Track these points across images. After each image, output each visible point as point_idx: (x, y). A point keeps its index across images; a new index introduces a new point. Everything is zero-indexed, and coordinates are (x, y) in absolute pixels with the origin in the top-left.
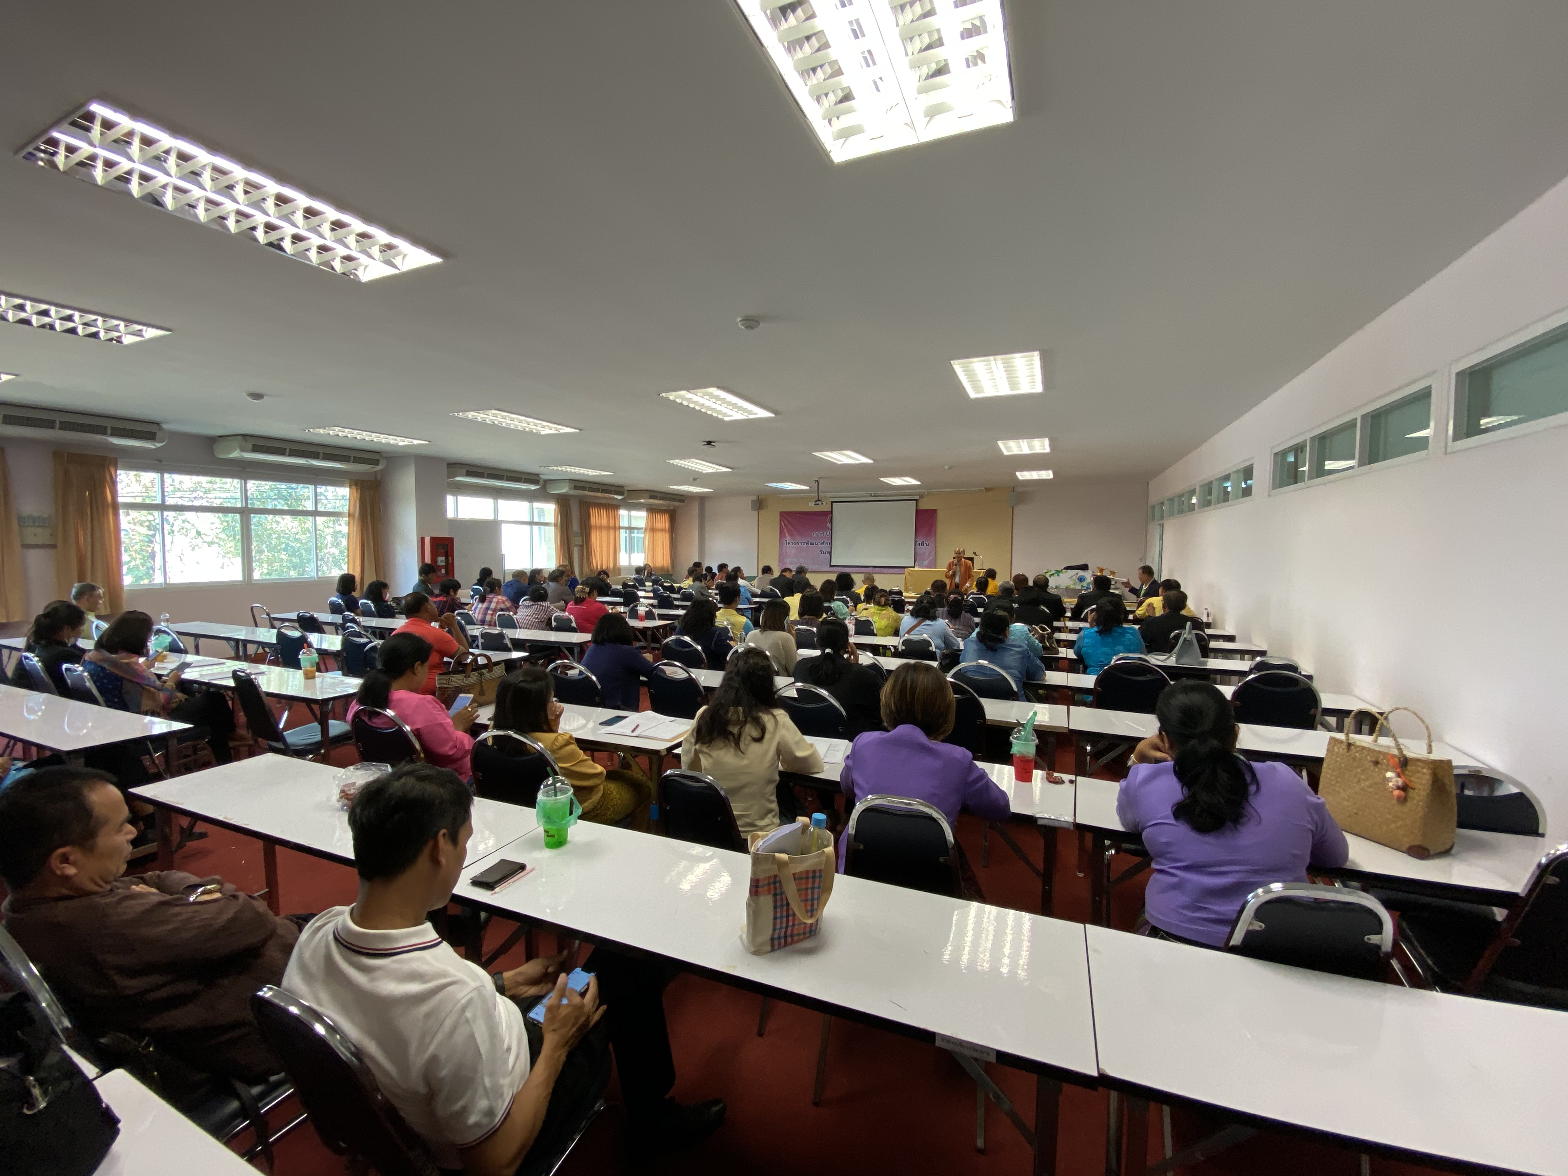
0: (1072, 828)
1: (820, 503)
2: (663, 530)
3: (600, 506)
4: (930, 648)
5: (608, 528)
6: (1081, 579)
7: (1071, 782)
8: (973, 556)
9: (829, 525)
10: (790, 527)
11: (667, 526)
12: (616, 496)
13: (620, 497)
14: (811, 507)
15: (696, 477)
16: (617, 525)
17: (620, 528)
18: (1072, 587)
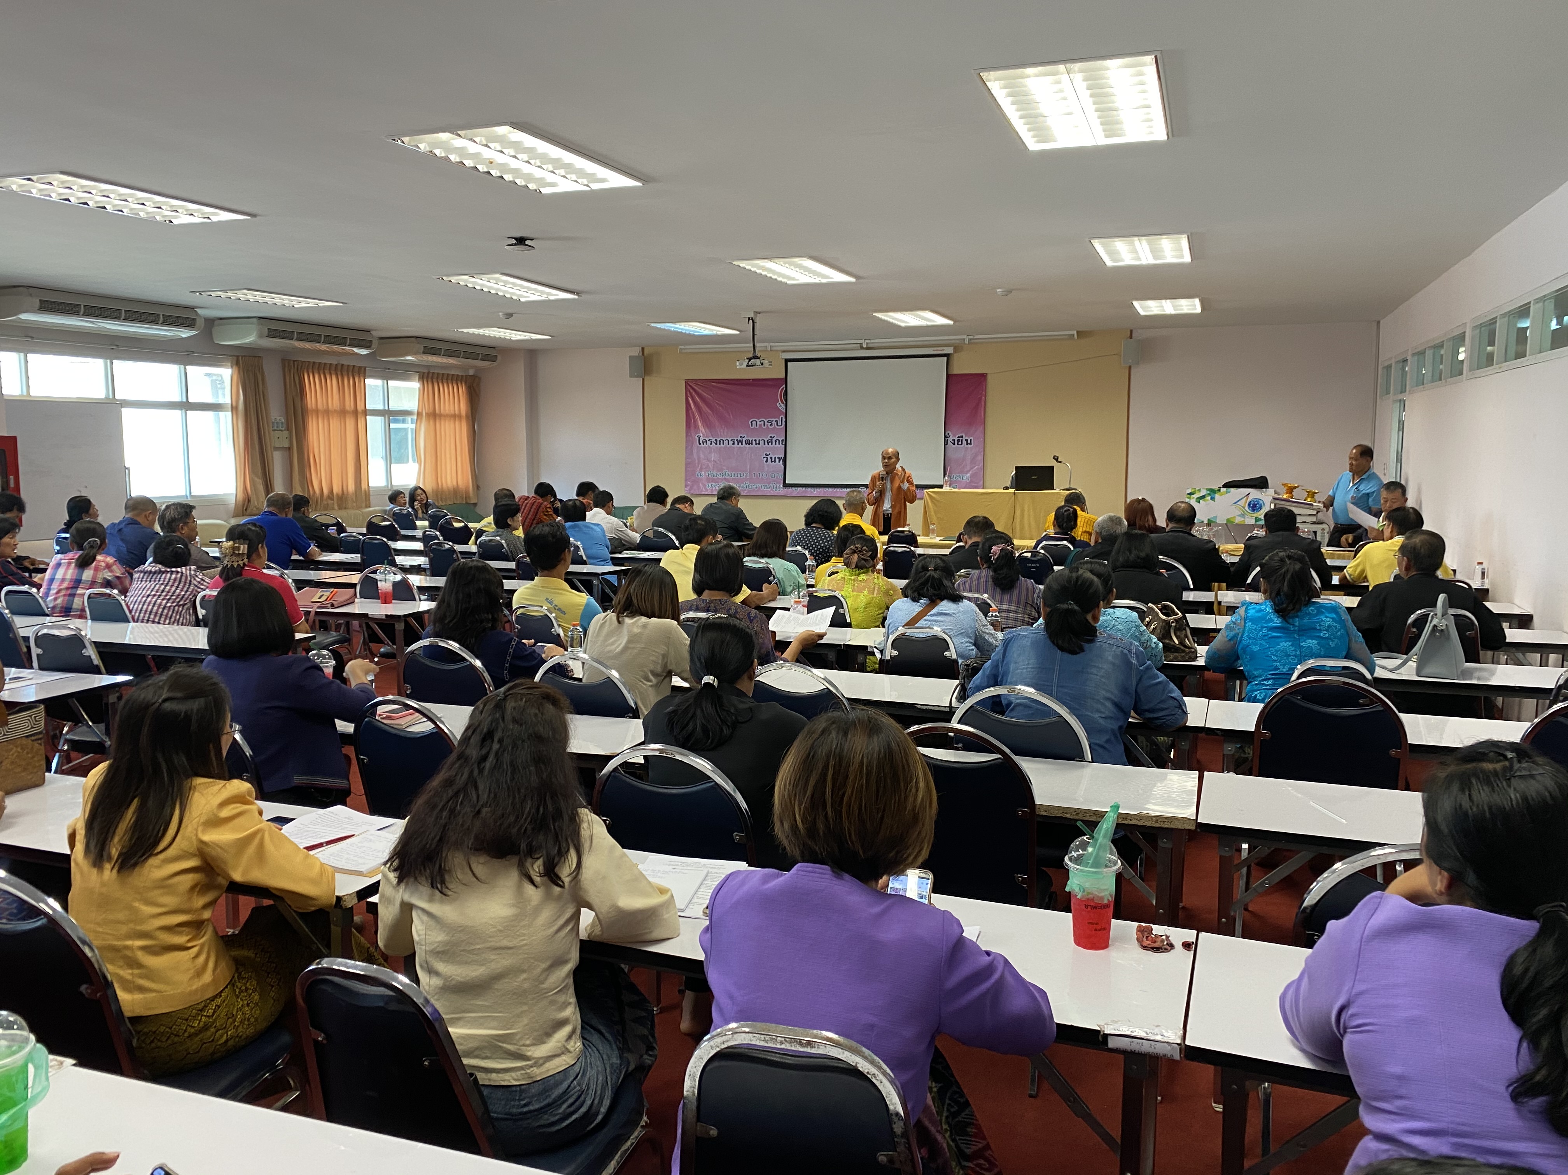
0: (1177, 1057)
1: (758, 362)
2: (454, 417)
3: (323, 369)
4: (947, 654)
5: (342, 413)
6: (1255, 506)
7: (1187, 946)
8: (1053, 463)
9: (781, 405)
10: (705, 408)
11: (463, 407)
12: (356, 350)
13: (364, 352)
14: (740, 370)
15: (510, 311)
16: (360, 407)
17: (366, 412)
18: (1238, 520)
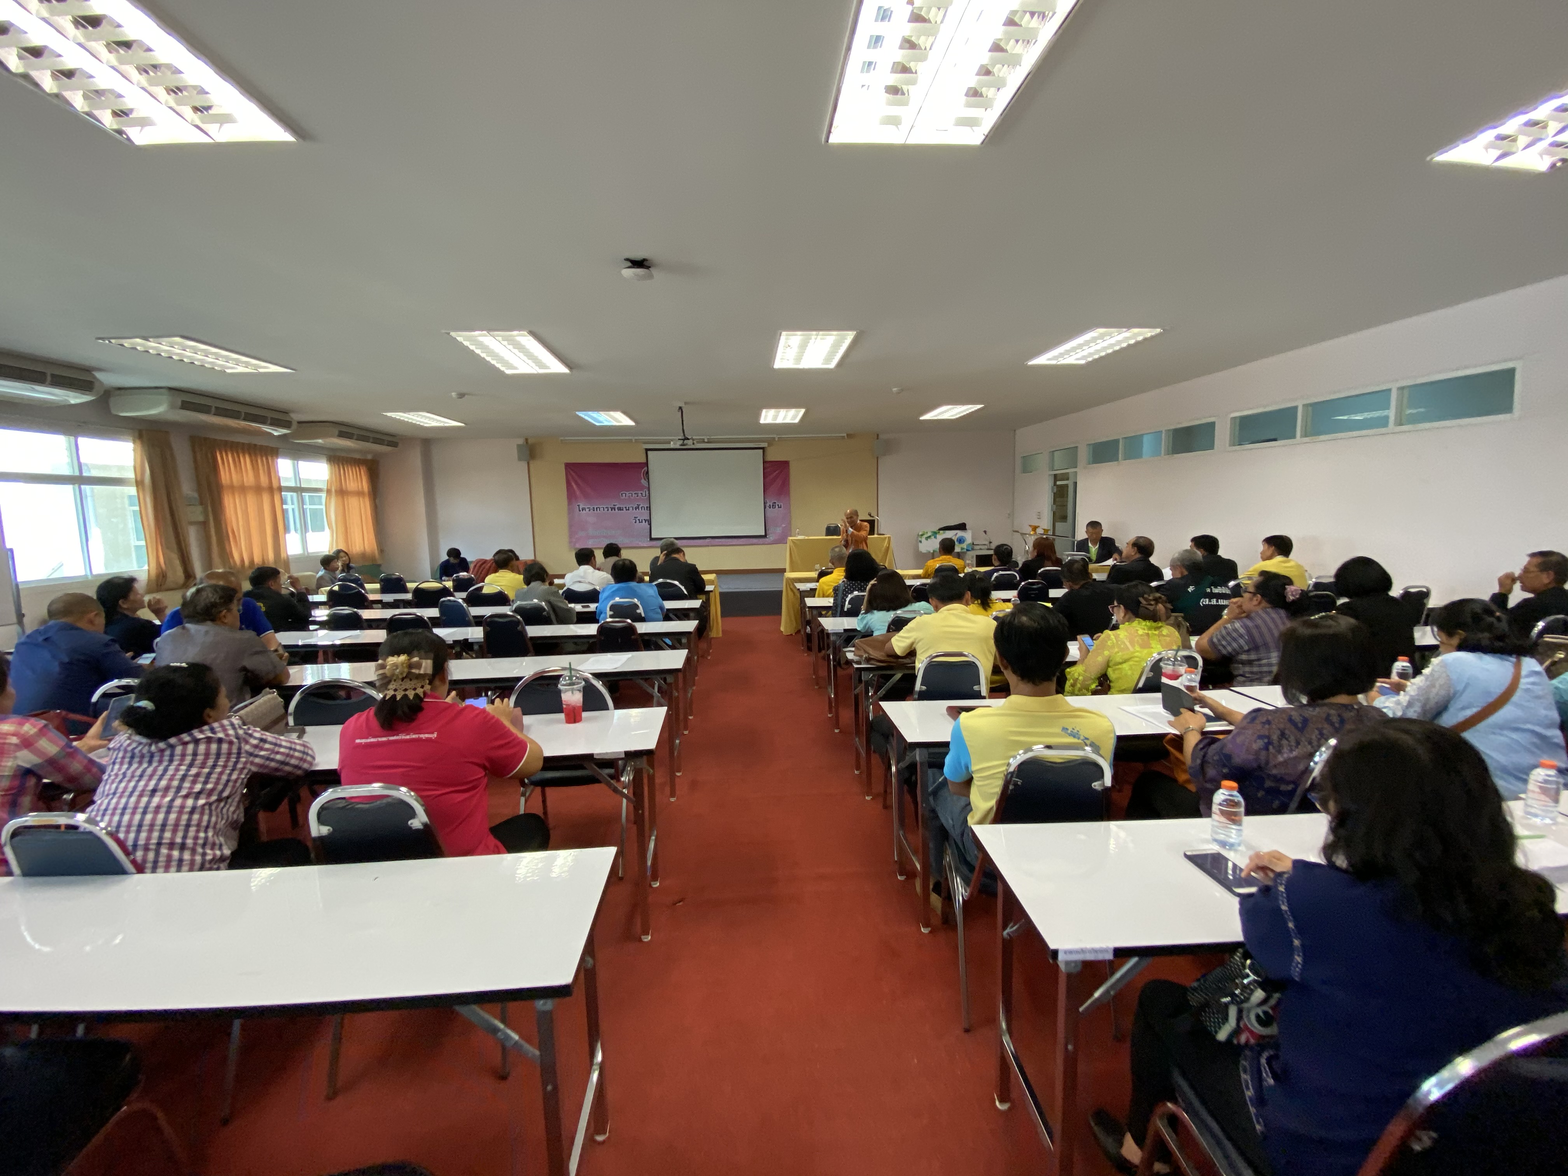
2: (358, 493)
3: (237, 446)
5: (258, 489)
9: (644, 482)
10: (583, 485)
11: (365, 485)
12: (270, 429)
13: (277, 432)
16: (275, 485)
